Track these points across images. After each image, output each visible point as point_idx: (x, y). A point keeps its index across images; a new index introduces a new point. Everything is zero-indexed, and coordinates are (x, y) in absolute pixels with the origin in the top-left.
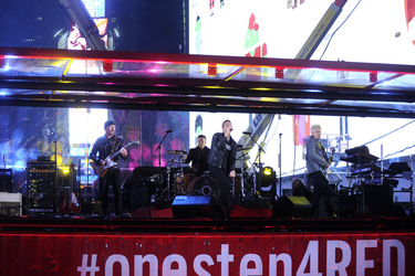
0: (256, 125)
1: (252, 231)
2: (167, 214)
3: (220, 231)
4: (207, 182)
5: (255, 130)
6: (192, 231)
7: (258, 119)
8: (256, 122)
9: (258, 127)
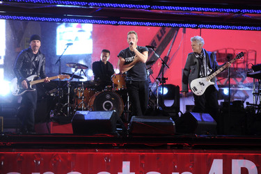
0: (160, 38)
1: (154, 148)
2: (67, 129)
3: (120, 148)
4: (108, 96)
5: (158, 43)
6: (93, 147)
7: (162, 32)
8: (160, 35)
9: (161, 40)
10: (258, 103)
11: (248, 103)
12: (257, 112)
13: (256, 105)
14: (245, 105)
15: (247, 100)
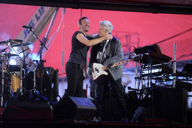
0: (38, 19)
8: (39, 15)
9: (40, 20)
10: (140, 88)
11: (129, 88)
12: (139, 97)
13: (138, 90)
14: (127, 91)
15: (129, 85)
